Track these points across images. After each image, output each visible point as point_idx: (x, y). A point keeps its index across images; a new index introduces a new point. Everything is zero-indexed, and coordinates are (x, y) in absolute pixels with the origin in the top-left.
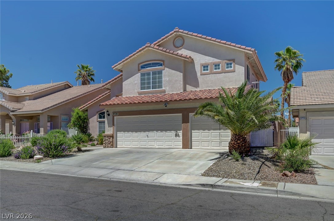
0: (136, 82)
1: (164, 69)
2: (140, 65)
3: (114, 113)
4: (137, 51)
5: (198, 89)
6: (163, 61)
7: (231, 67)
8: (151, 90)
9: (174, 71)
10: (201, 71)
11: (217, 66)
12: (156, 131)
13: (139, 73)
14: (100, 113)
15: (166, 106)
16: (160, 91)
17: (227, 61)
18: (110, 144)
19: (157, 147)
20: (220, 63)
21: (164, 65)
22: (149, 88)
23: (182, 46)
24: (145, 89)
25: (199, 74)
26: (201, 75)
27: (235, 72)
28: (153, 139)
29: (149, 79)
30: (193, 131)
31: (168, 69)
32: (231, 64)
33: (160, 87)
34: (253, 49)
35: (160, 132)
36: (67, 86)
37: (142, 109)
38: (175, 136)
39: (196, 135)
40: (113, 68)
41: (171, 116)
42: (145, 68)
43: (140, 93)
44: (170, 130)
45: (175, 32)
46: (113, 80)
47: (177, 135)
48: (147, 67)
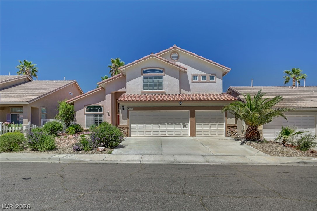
0: (139, 83)
1: (164, 76)
2: (143, 70)
3: (129, 107)
4: (143, 58)
5: (190, 93)
6: (164, 69)
7: (213, 79)
8: (153, 90)
9: (172, 78)
10: (192, 80)
11: (204, 77)
12: (167, 123)
13: (142, 76)
14: (88, 107)
15: (181, 104)
16: (161, 92)
17: (211, 75)
18: (125, 134)
19: (168, 136)
20: (206, 76)
21: (164, 72)
22: (151, 89)
23: (178, 59)
24: (147, 90)
25: (190, 82)
26: (192, 82)
27: (216, 83)
28: (164, 130)
29: (151, 82)
30: (197, 124)
31: (167, 75)
32: (213, 77)
33: (161, 89)
34: (230, 69)
35: (170, 124)
36: (27, 80)
37: (156, 106)
38: (183, 127)
39: (199, 126)
40: (120, 69)
41: (180, 112)
42: (147, 72)
43: (143, 92)
44: (179, 123)
45: (174, 48)
46: (111, 80)
47: (184, 127)
48: (149, 72)
